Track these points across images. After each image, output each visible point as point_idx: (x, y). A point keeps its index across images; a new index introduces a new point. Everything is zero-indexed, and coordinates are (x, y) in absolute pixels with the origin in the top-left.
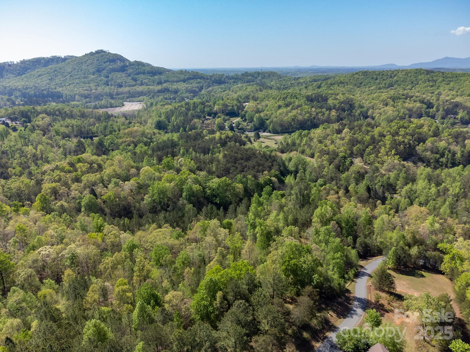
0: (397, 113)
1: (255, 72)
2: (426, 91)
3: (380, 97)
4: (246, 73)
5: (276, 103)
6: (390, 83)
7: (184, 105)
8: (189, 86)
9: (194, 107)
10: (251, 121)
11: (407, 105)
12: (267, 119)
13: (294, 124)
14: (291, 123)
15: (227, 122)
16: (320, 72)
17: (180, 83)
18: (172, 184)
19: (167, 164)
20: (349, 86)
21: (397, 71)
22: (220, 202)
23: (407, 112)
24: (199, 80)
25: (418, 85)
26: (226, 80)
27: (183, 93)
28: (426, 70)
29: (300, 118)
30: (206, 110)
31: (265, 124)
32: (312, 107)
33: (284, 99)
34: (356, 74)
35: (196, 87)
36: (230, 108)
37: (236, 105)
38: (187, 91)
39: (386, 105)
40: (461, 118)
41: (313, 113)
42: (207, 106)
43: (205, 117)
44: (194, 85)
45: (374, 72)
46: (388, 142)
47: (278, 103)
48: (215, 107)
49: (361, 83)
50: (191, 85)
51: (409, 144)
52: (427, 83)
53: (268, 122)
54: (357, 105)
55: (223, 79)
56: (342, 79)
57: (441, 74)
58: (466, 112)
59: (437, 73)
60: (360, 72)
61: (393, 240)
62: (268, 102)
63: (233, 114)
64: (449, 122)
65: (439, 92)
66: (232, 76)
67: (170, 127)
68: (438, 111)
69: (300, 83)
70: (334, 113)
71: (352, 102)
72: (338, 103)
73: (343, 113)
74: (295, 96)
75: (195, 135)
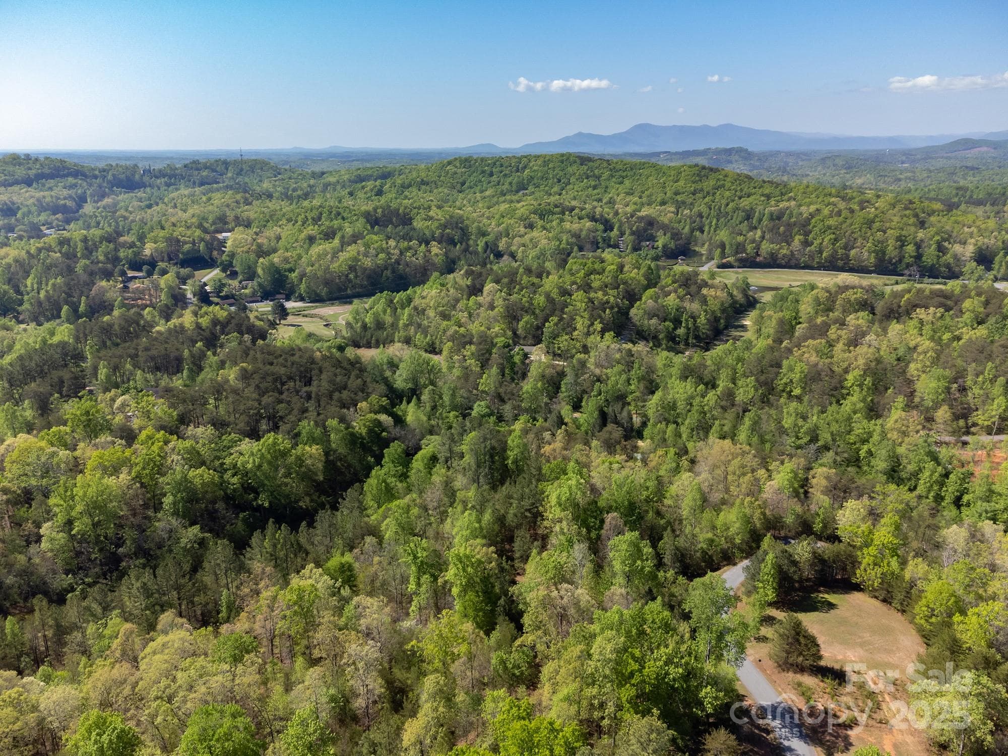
0: (558, 243)
1: (217, 161)
2: (587, 196)
3: (514, 210)
4: (195, 162)
5: (300, 231)
6: (518, 183)
7: (53, 245)
8: (47, 196)
9: (86, 249)
10: (251, 275)
11: (567, 225)
12: (291, 270)
13: (356, 277)
14: (347, 276)
15: (189, 281)
16: (357, 160)
17: (16, 188)
18: (124, 477)
19: (84, 418)
20: (440, 190)
21: (525, 157)
22: (270, 502)
23: (574, 240)
24: (71, 180)
25: (571, 186)
26: (146, 179)
27: (30, 212)
28: (579, 157)
29: (368, 262)
30: (122, 254)
31: (288, 281)
32: (389, 238)
33: (317, 220)
34: (449, 163)
35: (65, 198)
36: (187, 247)
37: (202, 240)
38: (42, 207)
39: (531, 226)
40: (664, 246)
41: (392, 251)
42: (123, 245)
43: (123, 273)
44: (59, 192)
45: (482, 160)
46: (581, 306)
47: (305, 232)
48: (147, 245)
49: (463, 184)
50: (53, 193)
51: (617, 305)
52: (585, 181)
53: (293, 275)
54: (473, 228)
55: (137, 177)
56: (423, 175)
57: (605, 165)
58: (669, 235)
59: (598, 162)
60: (456, 159)
61: (732, 531)
62: (279, 230)
63: (198, 262)
64: (649, 256)
65: (611, 198)
66: (160, 171)
67: (26, 306)
68: (622, 234)
69: (329, 184)
70: (436, 249)
71: (462, 222)
72: (438, 228)
73: (451, 247)
74: (339, 214)
75: (123, 323)
